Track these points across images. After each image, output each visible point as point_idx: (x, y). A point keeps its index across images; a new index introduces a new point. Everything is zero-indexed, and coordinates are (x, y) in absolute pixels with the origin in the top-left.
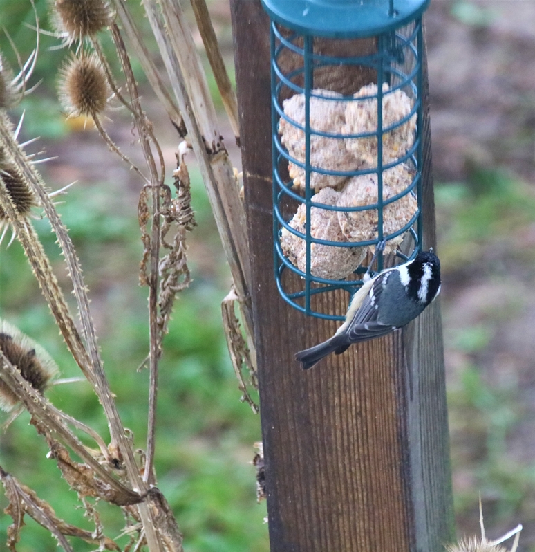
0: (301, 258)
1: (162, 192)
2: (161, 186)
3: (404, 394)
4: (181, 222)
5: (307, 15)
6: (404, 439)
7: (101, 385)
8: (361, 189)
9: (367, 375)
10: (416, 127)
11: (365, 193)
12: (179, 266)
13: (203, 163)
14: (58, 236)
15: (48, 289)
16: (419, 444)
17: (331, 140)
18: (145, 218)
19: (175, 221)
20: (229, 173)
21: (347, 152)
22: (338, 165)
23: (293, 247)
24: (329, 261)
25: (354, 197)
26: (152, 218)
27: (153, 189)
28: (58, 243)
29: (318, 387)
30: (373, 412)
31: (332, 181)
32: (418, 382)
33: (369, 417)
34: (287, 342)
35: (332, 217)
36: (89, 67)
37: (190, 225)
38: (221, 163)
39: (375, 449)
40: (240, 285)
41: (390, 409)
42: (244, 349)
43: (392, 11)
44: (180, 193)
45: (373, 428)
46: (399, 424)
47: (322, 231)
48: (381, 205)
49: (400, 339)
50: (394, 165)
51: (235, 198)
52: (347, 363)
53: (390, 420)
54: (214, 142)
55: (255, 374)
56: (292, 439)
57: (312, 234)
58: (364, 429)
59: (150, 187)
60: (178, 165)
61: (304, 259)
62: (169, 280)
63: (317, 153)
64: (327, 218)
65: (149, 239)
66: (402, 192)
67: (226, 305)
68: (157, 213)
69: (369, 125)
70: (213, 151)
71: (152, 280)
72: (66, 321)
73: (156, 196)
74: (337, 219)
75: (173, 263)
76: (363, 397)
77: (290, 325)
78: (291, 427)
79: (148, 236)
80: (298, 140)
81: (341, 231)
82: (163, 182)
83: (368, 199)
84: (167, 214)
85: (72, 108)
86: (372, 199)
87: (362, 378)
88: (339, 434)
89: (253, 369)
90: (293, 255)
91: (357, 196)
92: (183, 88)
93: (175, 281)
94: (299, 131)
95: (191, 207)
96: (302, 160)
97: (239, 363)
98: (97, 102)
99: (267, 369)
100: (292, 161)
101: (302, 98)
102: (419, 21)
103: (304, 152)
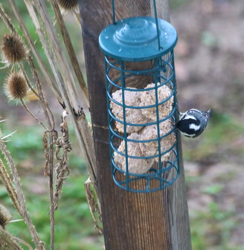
0: (124, 166)
1: (54, 133)
2: (53, 131)
3: (169, 222)
4: (64, 148)
5: (120, 52)
6: (170, 243)
7: (28, 222)
8: (150, 132)
9: (152, 215)
10: (173, 102)
11: (152, 134)
12: (64, 168)
13: (74, 121)
14: (5, 155)
15: (4, 180)
16: (177, 245)
17: (135, 110)
18: (46, 146)
19: (62, 147)
20: (86, 124)
21: (142, 115)
22: (139, 122)
23: (120, 161)
24: (136, 166)
25: (147, 136)
26: (49, 146)
27: (50, 133)
28: (5, 159)
29: (130, 220)
30: (155, 231)
31: (136, 129)
32: (175, 217)
33: (153, 233)
34: (115, 200)
35: (137, 146)
36: (18, 77)
37: (69, 149)
38: (82, 120)
39: (157, 248)
40: (93, 176)
41: (163, 230)
42: (95, 204)
43: (160, 48)
44: (64, 135)
45: (155, 238)
46: (167, 236)
47: (133, 152)
48: (159, 139)
49: (166, 198)
50: (164, 120)
51: (89, 136)
52: (143, 210)
53: (163, 235)
54: (79, 110)
55: (101, 215)
56: (118, 244)
57: (128, 154)
58: (152, 239)
59: (48, 131)
60: (63, 122)
61: (125, 166)
62: (60, 175)
63: (128, 117)
64: (135, 146)
65: (48, 156)
66: (169, 132)
67: (86, 185)
68: (51, 143)
69: (152, 102)
70: (78, 115)
71: (50, 174)
72: (13, 194)
73: (51, 135)
74: (139, 147)
75: (61, 166)
76: (150, 225)
77: (116, 193)
78: (118, 239)
79: (48, 154)
80: (120, 111)
81: (141, 152)
82: (54, 129)
83: (153, 137)
84: (58, 144)
85: (11, 96)
86: (155, 136)
87: (150, 216)
88: (140, 241)
89: (99, 213)
90: (120, 164)
91: (148, 136)
92: (63, 86)
93: (63, 175)
94: (120, 106)
95: (69, 141)
96: (122, 120)
97: (93, 211)
98: (22, 93)
99: (106, 213)
100: (117, 121)
101: (121, 91)
102: (172, 52)
103: (123, 117)
